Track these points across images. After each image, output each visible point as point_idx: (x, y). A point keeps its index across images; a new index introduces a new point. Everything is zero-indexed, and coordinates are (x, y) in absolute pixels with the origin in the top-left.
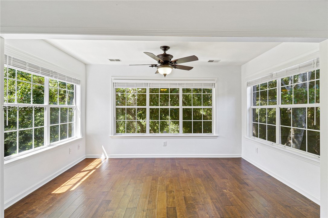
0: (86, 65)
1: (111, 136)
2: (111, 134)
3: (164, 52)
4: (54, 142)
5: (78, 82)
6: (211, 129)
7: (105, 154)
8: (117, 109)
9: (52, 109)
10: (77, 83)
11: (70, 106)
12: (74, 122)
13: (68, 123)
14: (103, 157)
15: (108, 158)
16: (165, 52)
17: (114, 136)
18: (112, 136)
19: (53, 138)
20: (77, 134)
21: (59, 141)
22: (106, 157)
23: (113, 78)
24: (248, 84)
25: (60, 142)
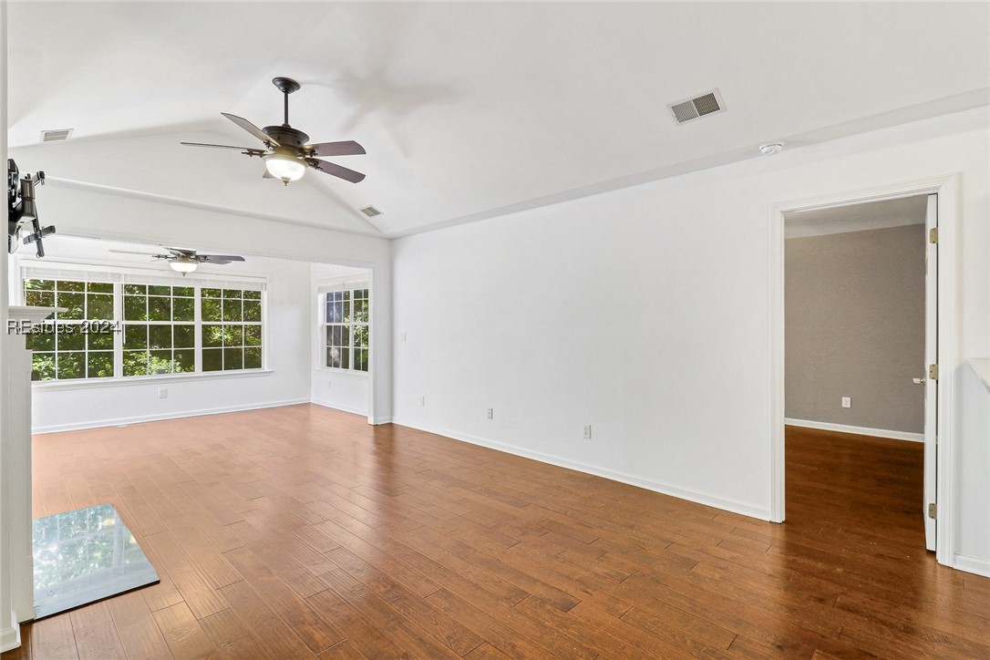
6: (260, 360)
24: (320, 290)
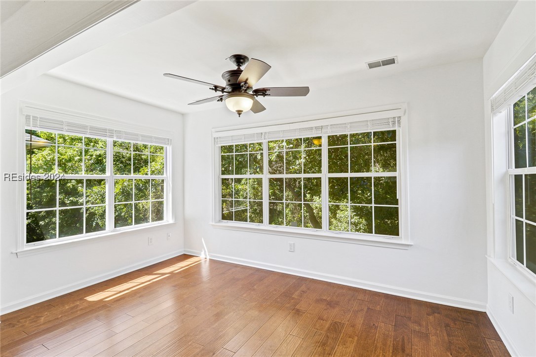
0: (183, 115)
1: (211, 223)
2: (212, 221)
3: (237, 67)
4: (121, 226)
7: (205, 252)
8: (222, 180)
10: (170, 145)
12: (165, 200)
13: (150, 201)
14: (202, 256)
15: (208, 258)
16: (239, 68)
17: (216, 224)
18: (214, 224)
21: (133, 225)
22: (206, 256)
23: (213, 130)
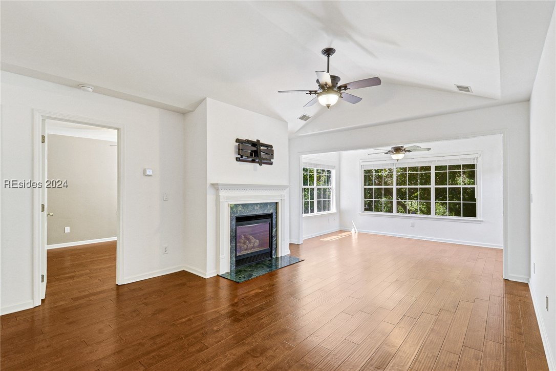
1: (359, 213)
5: (334, 167)
7: (354, 228)
8: (365, 189)
9: (318, 189)
10: (333, 169)
11: (329, 187)
12: (331, 199)
13: (327, 199)
14: (353, 231)
15: (357, 232)
18: (361, 213)
19: (319, 210)
20: (333, 209)
25: (322, 213)
